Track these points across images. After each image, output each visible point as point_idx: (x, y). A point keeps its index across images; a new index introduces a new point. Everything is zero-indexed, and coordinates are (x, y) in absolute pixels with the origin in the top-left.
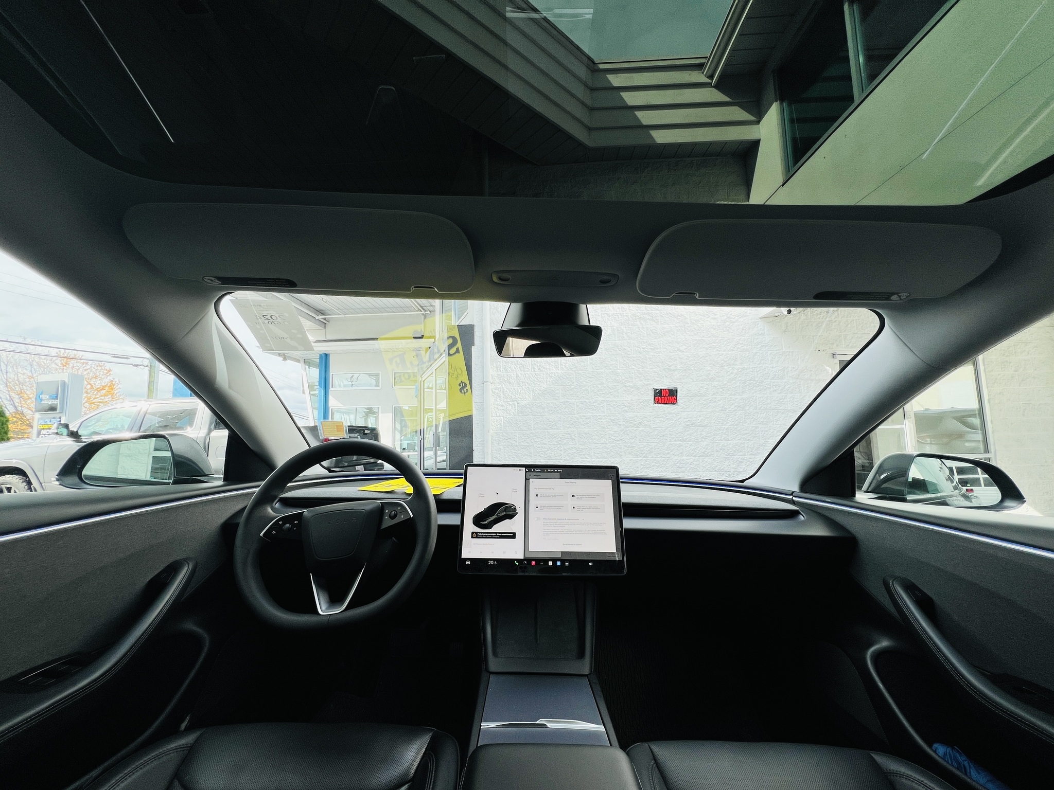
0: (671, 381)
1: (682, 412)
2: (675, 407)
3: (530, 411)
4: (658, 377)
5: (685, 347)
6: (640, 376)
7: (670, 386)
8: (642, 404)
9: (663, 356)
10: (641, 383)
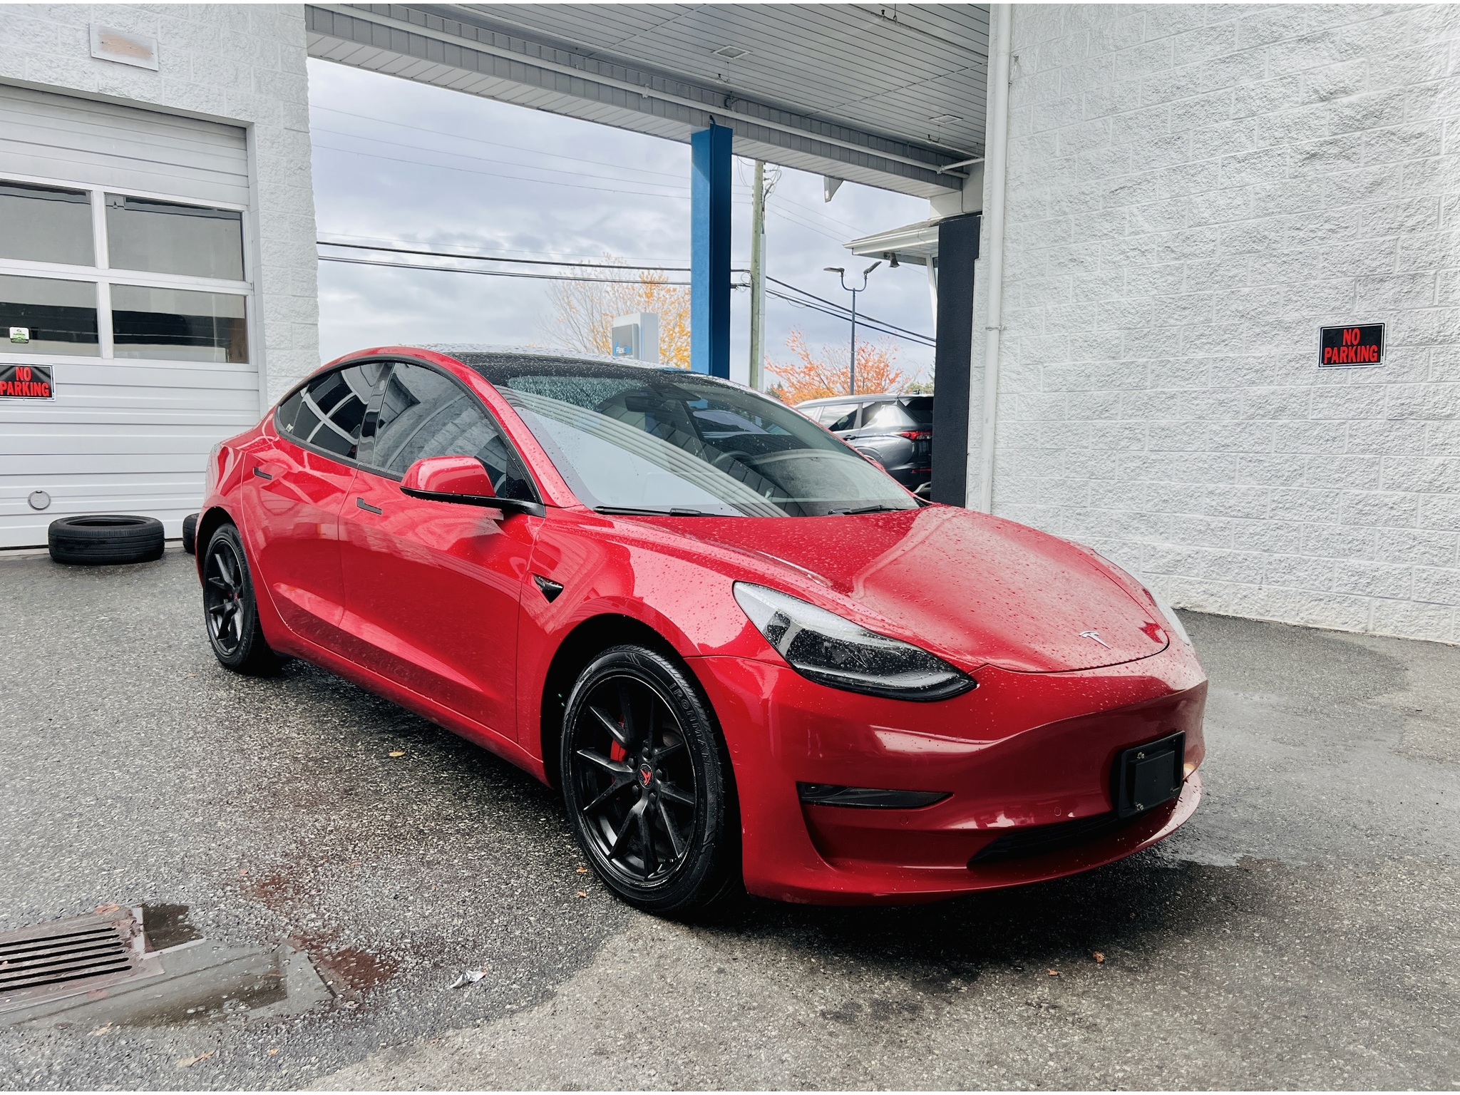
0: (1370, 307)
1: (1389, 382)
2: (1374, 372)
3: (1064, 382)
4: (1337, 300)
5: (1419, 217)
6: (1295, 298)
7: (1366, 318)
8: (1293, 363)
9: (1358, 246)
10: (1297, 314)
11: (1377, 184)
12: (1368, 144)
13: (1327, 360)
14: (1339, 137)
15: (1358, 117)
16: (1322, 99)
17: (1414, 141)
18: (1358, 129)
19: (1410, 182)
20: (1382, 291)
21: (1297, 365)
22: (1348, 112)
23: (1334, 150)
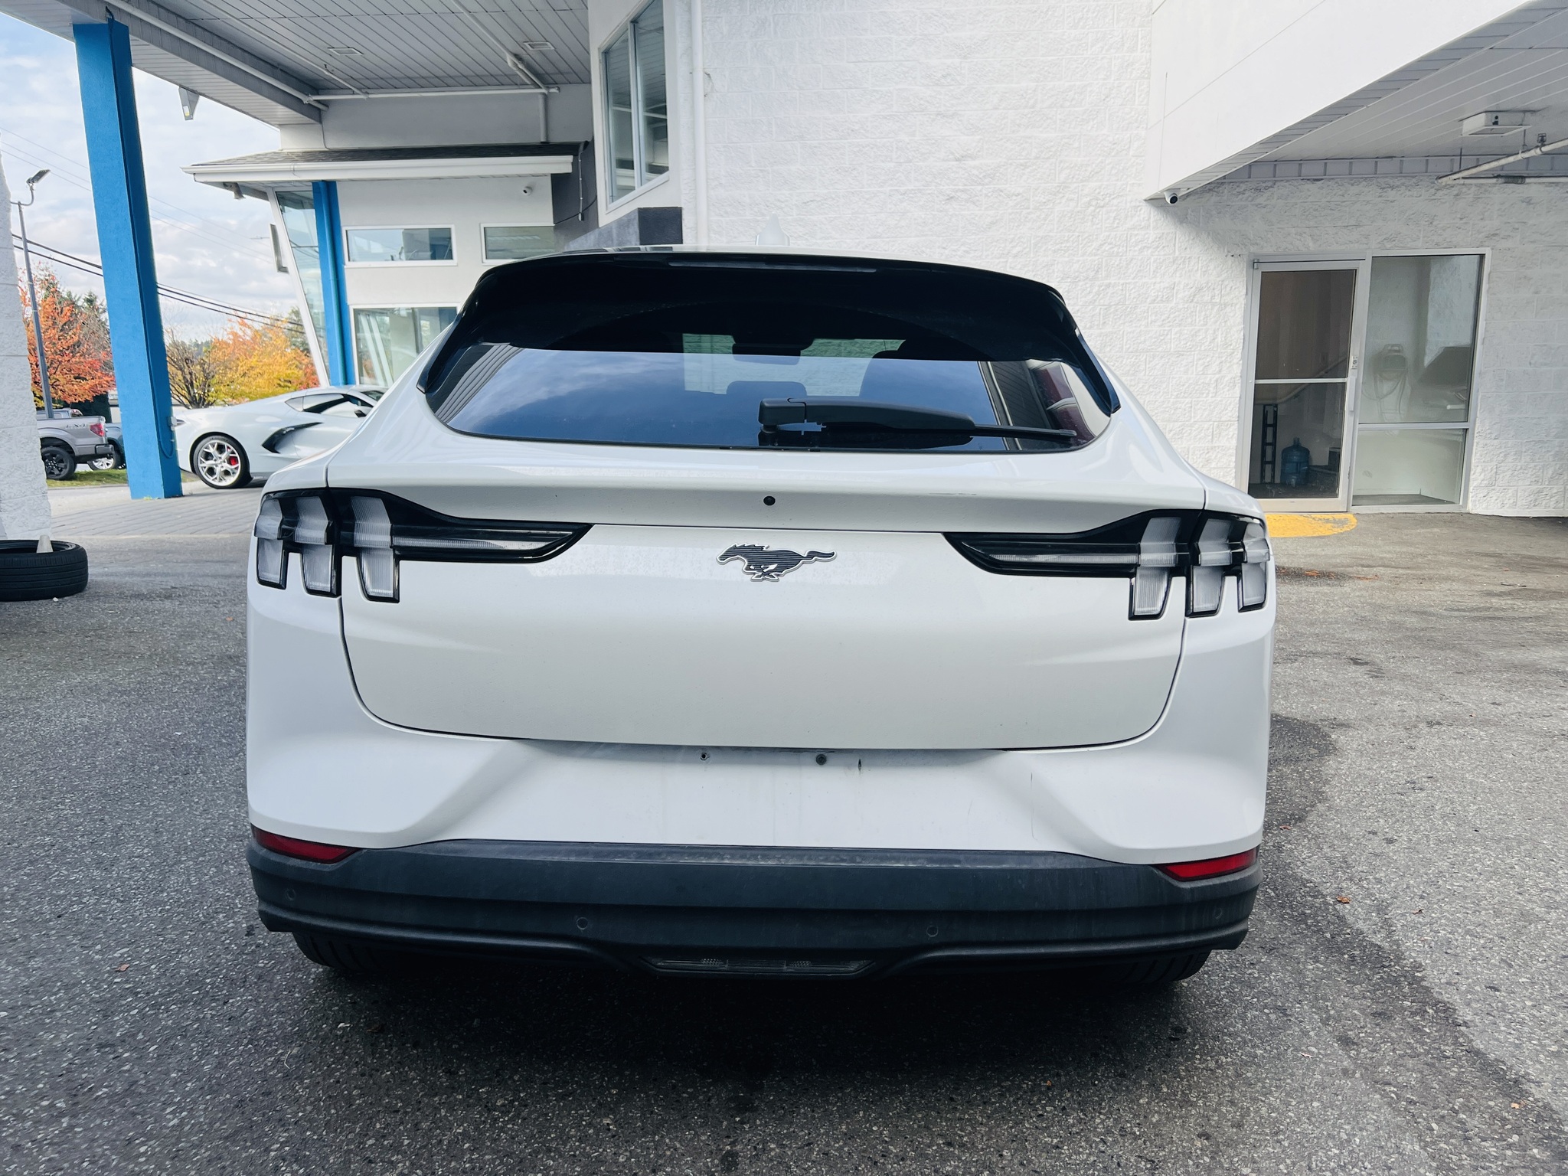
5: (1018, 249)
11: (992, 223)
12: (986, 195)
14: (968, 188)
15: (981, 176)
16: (957, 160)
17: (1014, 198)
18: (980, 184)
22: (975, 172)
23: (964, 196)
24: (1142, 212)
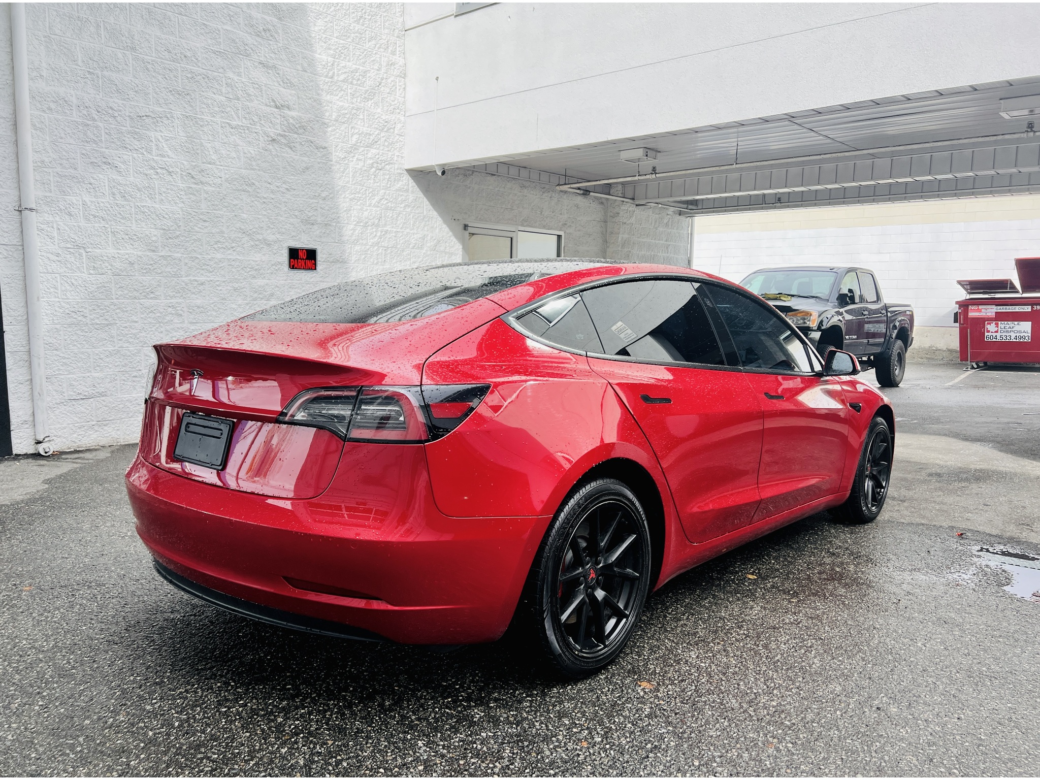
0: (310, 239)
2: (314, 275)
3: (110, 267)
4: (294, 232)
5: (327, 193)
6: (272, 226)
7: (308, 245)
8: (274, 267)
9: (301, 202)
10: (273, 236)
12: (301, 143)
13: (292, 267)
14: (286, 134)
15: (297, 126)
16: (276, 107)
17: (321, 150)
18: (295, 133)
19: (321, 172)
20: (313, 230)
21: (276, 268)
22: (291, 121)
23: (284, 141)
24: (404, 178)
